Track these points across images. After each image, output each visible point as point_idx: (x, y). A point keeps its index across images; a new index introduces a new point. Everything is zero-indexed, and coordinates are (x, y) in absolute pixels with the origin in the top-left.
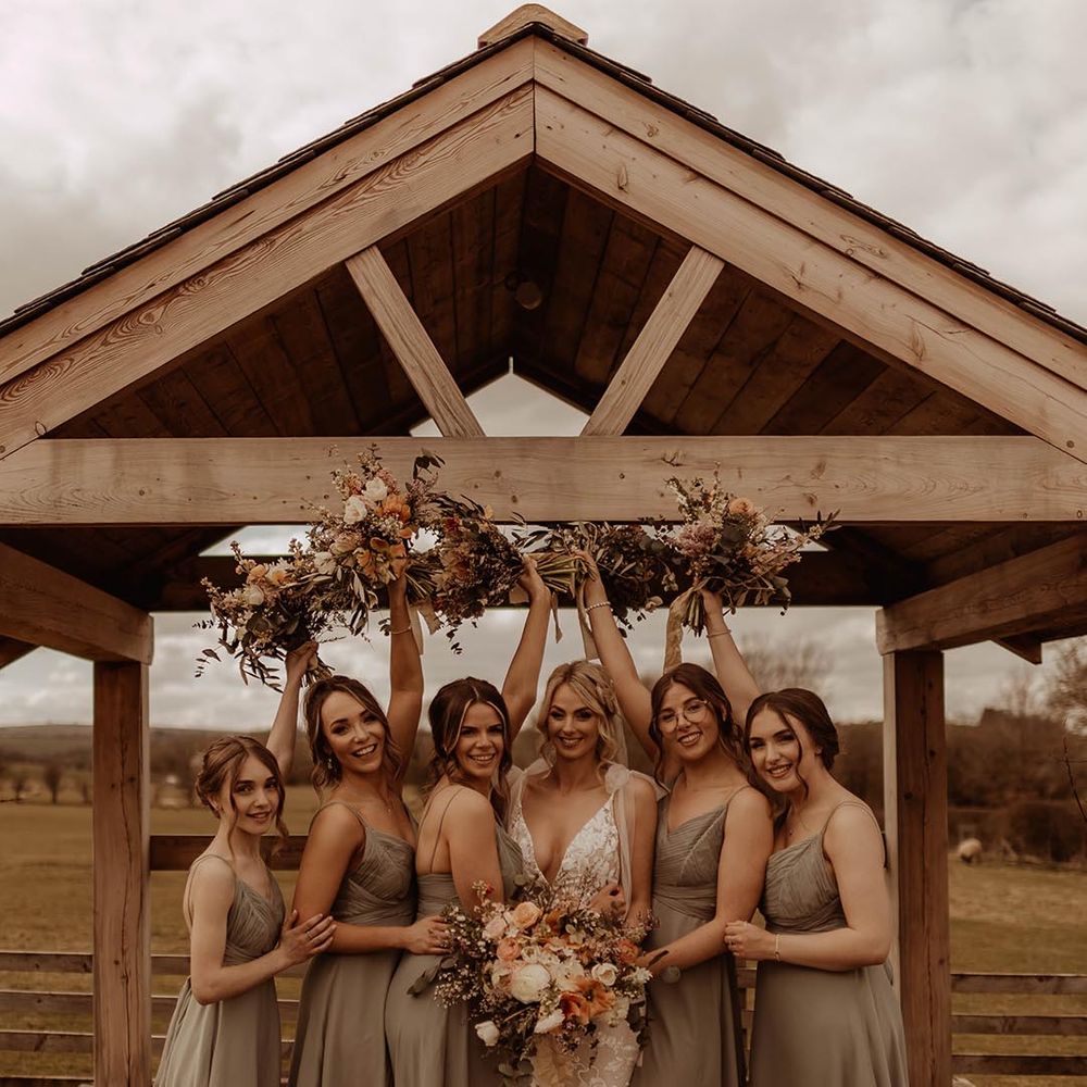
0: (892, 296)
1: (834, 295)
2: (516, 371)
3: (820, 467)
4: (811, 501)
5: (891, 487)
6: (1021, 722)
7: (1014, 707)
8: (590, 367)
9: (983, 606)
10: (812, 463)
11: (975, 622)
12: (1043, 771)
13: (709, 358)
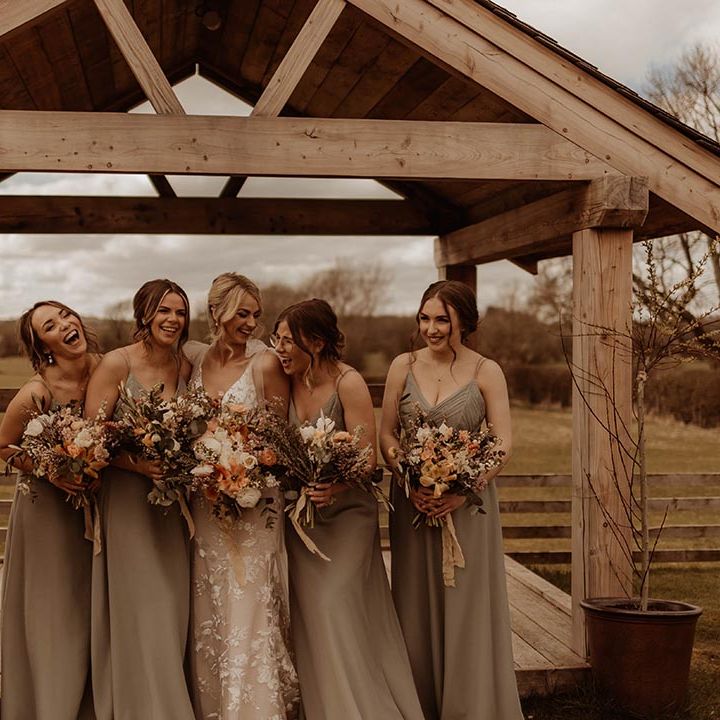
0: (454, 29)
1: (417, 27)
2: (201, 74)
3: (408, 142)
4: (402, 164)
5: (453, 156)
6: (511, 315)
7: (506, 305)
8: (251, 72)
9: (505, 236)
10: (402, 139)
11: (500, 246)
12: (524, 346)
13: (331, 68)
